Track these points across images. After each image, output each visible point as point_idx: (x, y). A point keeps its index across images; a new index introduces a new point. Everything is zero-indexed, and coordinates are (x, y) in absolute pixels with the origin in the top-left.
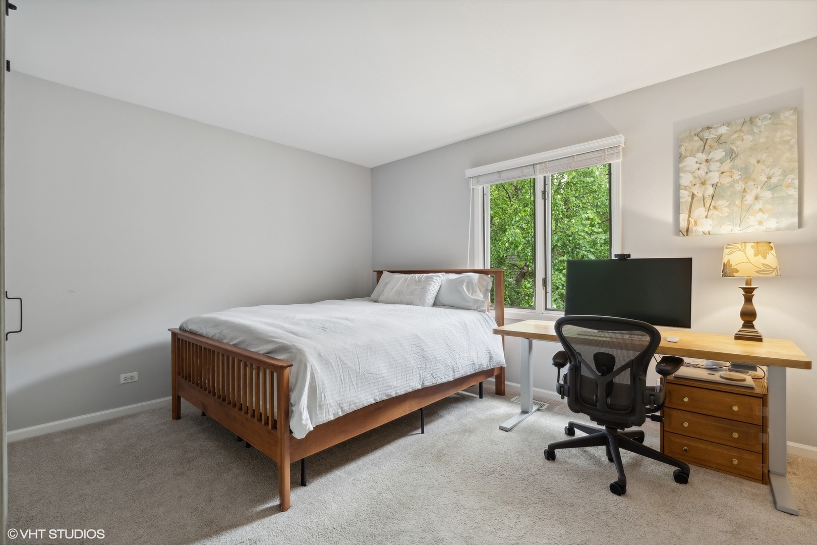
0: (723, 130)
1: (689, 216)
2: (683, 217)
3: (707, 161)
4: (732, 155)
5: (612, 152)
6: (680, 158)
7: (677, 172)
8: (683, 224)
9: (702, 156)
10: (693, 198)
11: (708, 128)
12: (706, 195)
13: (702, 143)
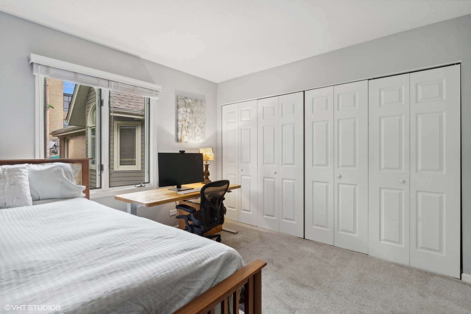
0: (190, 101)
1: (181, 134)
2: (179, 134)
3: (186, 111)
4: (192, 112)
5: (157, 93)
6: (178, 107)
7: (177, 113)
8: (179, 137)
9: (184, 109)
10: (182, 126)
11: (186, 98)
12: (186, 126)
13: (185, 103)
